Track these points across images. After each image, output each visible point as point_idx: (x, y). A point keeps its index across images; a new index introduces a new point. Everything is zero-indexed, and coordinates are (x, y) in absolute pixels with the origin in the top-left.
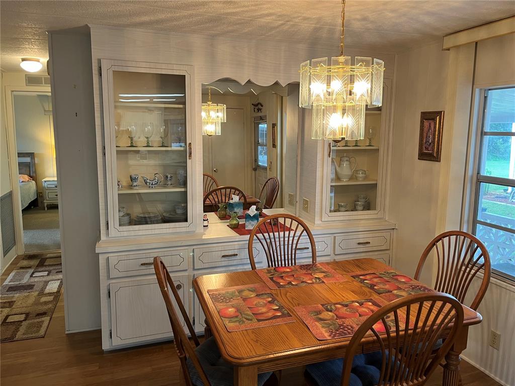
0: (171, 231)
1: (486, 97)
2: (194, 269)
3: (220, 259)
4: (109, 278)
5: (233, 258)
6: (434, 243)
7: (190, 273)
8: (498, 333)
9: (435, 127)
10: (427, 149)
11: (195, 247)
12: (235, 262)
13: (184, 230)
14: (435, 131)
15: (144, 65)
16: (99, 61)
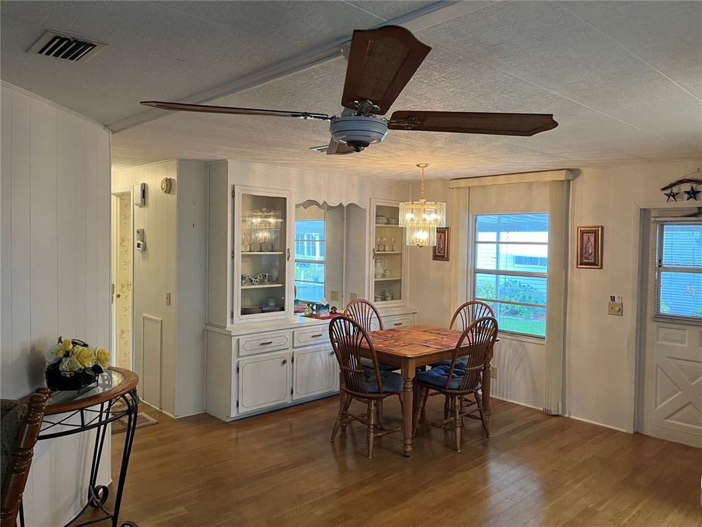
0: (273, 318)
1: (476, 220)
2: (293, 348)
3: (310, 339)
4: (238, 356)
5: (319, 338)
6: (458, 311)
7: (291, 350)
8: (495, 367)
9: (445, 238)
10: (439, 252)
11: (294, 330)
12: (320, 341)
13: (282, 317)
14: (445, 241)
15: (261, 190)
16: (233, 187)
